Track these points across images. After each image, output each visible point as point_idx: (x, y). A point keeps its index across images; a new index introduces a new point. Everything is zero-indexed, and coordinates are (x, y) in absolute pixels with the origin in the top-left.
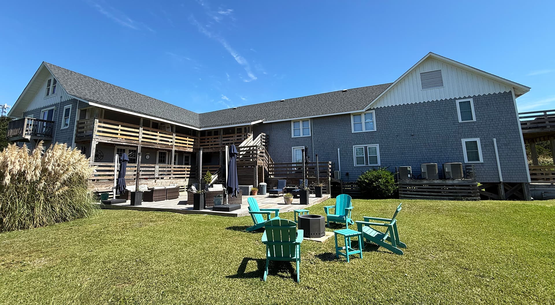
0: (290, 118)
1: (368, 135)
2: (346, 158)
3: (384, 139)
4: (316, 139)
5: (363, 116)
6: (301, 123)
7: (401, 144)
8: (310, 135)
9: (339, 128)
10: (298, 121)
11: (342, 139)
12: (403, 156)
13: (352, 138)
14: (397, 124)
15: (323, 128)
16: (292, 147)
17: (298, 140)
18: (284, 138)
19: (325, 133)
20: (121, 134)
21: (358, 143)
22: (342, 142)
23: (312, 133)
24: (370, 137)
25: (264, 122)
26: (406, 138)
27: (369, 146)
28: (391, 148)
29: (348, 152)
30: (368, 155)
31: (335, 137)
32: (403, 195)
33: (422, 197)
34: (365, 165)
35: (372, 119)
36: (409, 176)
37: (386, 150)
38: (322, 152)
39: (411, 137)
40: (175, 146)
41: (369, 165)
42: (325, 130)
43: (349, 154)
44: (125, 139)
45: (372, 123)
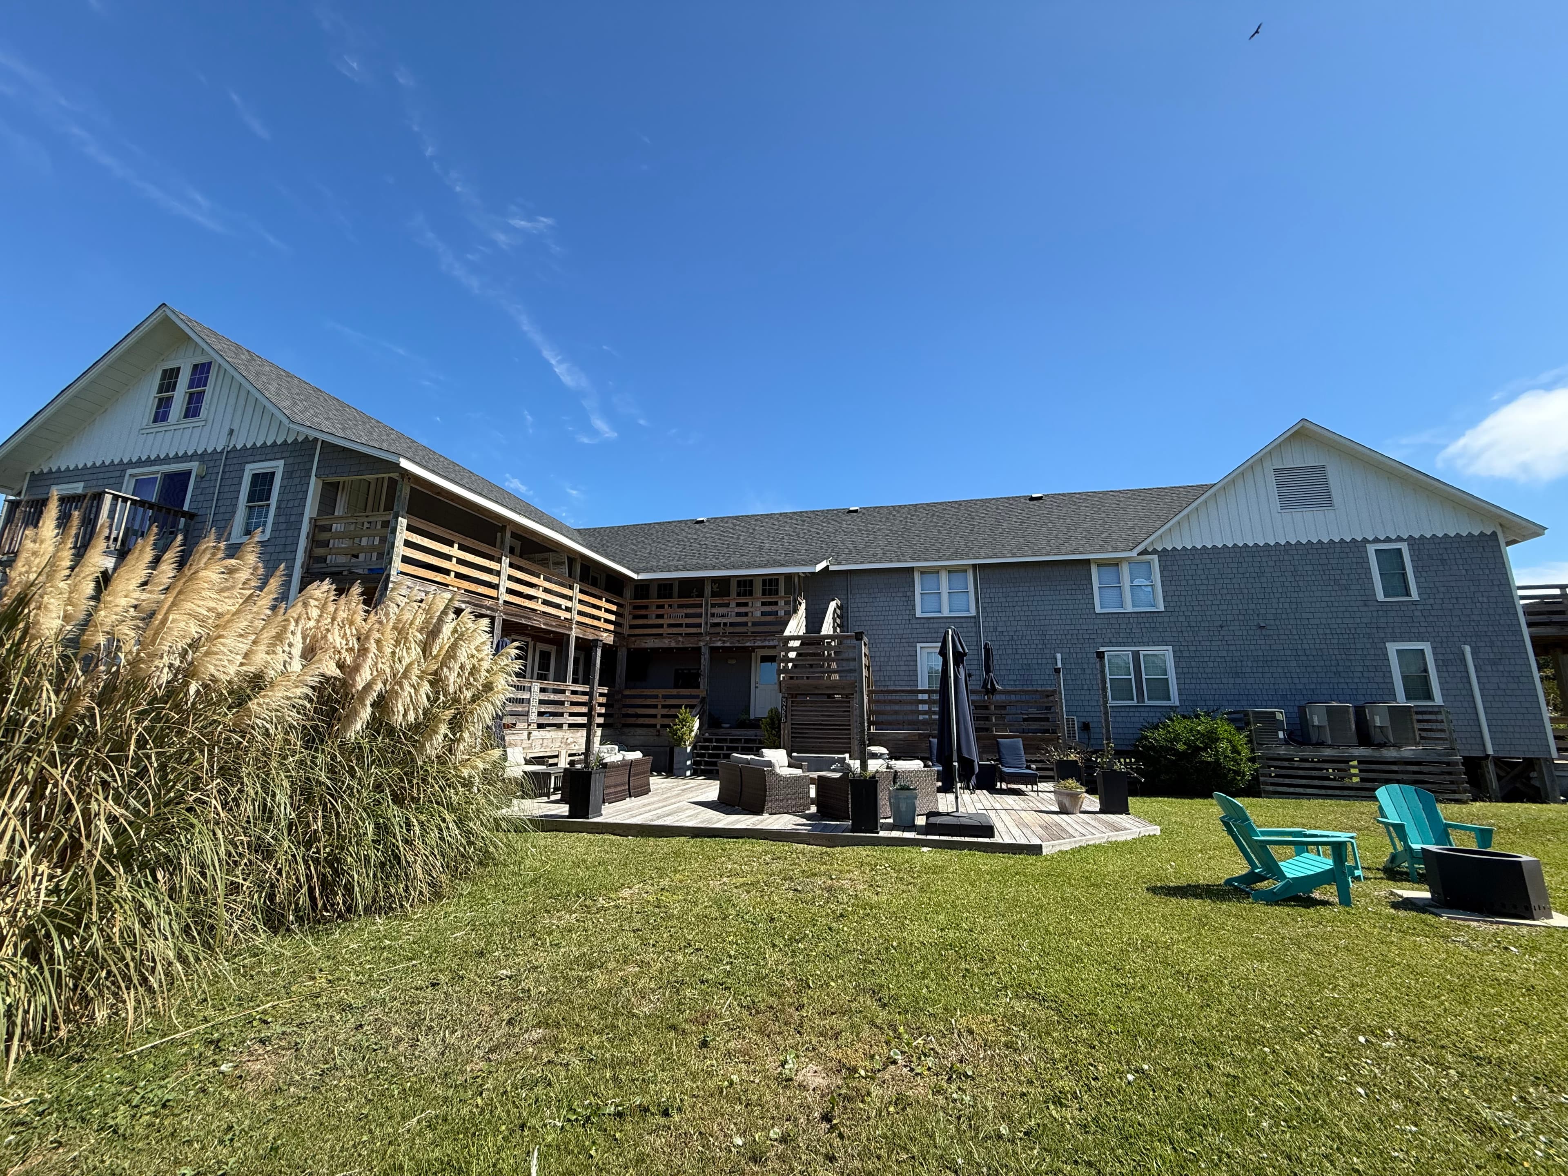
0: (914, 560)
1: (1141, 620)
2: (1079, 682)
3: (1185, 634)
4: (992, 624)
5: (1125, 569)
6: (944, 577)
7: (1231, 648)
8: (973, 613)
9: (1058, 597)
10: (936, 571)
11: (1067, 628)
12: (1239, 681)
13: (1096, 627)
14: (1219, 597)
15: (1011, 594)
16: (919, 645)
17: (935, 626)
18: (890, 618)
19: (1017, 609)
20: (458, 575)
21: (1114, 640)
22: (1069, 637)
23: (977, 608)
24: (1147, 625)
25: (831, 568)
26: (1245, 633)
27: (1145, 651)
28: (1207, 659)
29: (1085, 666)
30: (1144, 677)
31: (1047, 622)
32: (1271, 788)
33: (1323, 792)
34: (1134, 703)
35: (1149, 577)
36: (1281, 735)
37: (1193, 664)
38: (1009, 662)
39: (1258, 632)
40: (578, 623)
41: (1147, 702)
42: (1016, 599)
43: (1088, 671)
44: (466, 590)
45: (1149, 589)
